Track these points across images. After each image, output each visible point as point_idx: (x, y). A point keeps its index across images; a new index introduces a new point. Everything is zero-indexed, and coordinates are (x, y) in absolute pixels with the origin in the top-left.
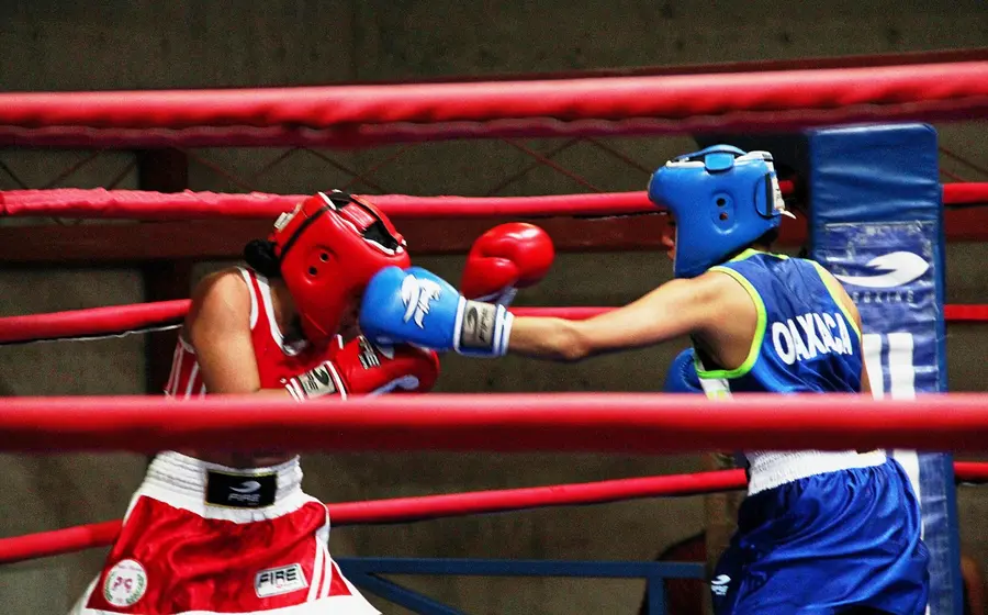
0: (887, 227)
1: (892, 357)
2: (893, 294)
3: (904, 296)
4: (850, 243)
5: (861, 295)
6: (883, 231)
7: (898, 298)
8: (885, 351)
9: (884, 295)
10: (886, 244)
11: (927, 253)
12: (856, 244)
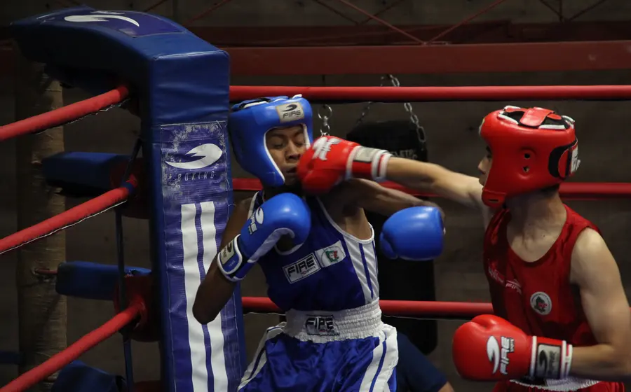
0: (199, 126)
1: (202, 219)
2: (202, 174)
3: (209, 175)
4: (176, 138)
5: (183, 176)
6: (196, 129)
7: (205, 176)
8: (198, 215)
9: (197, 174)
10: (199, 138)
11: (222, 144)
12: (180, 139)
